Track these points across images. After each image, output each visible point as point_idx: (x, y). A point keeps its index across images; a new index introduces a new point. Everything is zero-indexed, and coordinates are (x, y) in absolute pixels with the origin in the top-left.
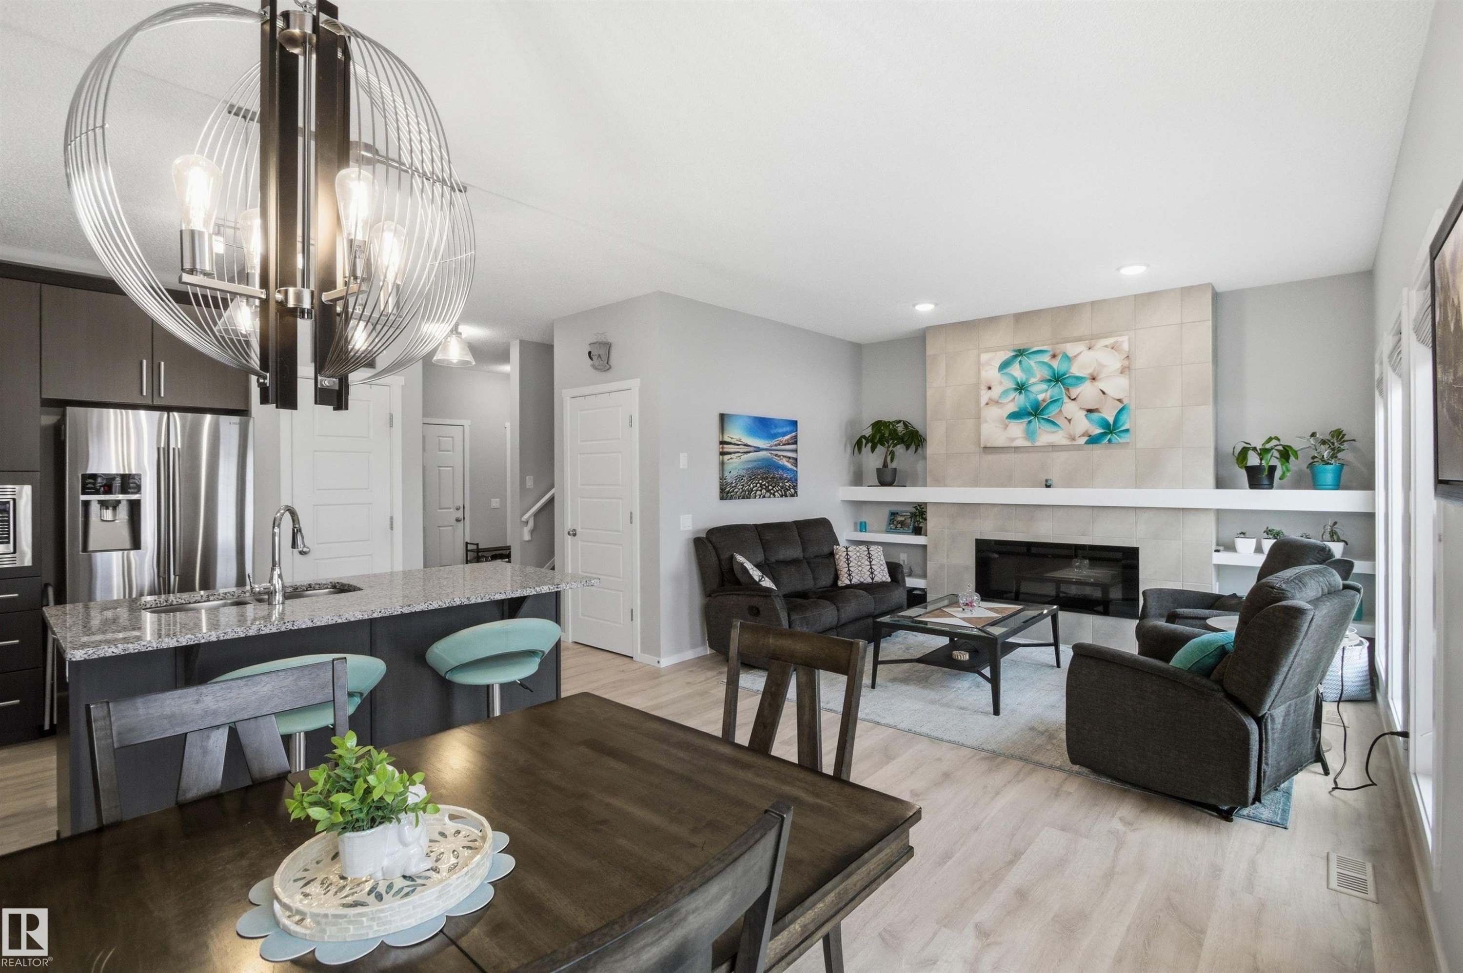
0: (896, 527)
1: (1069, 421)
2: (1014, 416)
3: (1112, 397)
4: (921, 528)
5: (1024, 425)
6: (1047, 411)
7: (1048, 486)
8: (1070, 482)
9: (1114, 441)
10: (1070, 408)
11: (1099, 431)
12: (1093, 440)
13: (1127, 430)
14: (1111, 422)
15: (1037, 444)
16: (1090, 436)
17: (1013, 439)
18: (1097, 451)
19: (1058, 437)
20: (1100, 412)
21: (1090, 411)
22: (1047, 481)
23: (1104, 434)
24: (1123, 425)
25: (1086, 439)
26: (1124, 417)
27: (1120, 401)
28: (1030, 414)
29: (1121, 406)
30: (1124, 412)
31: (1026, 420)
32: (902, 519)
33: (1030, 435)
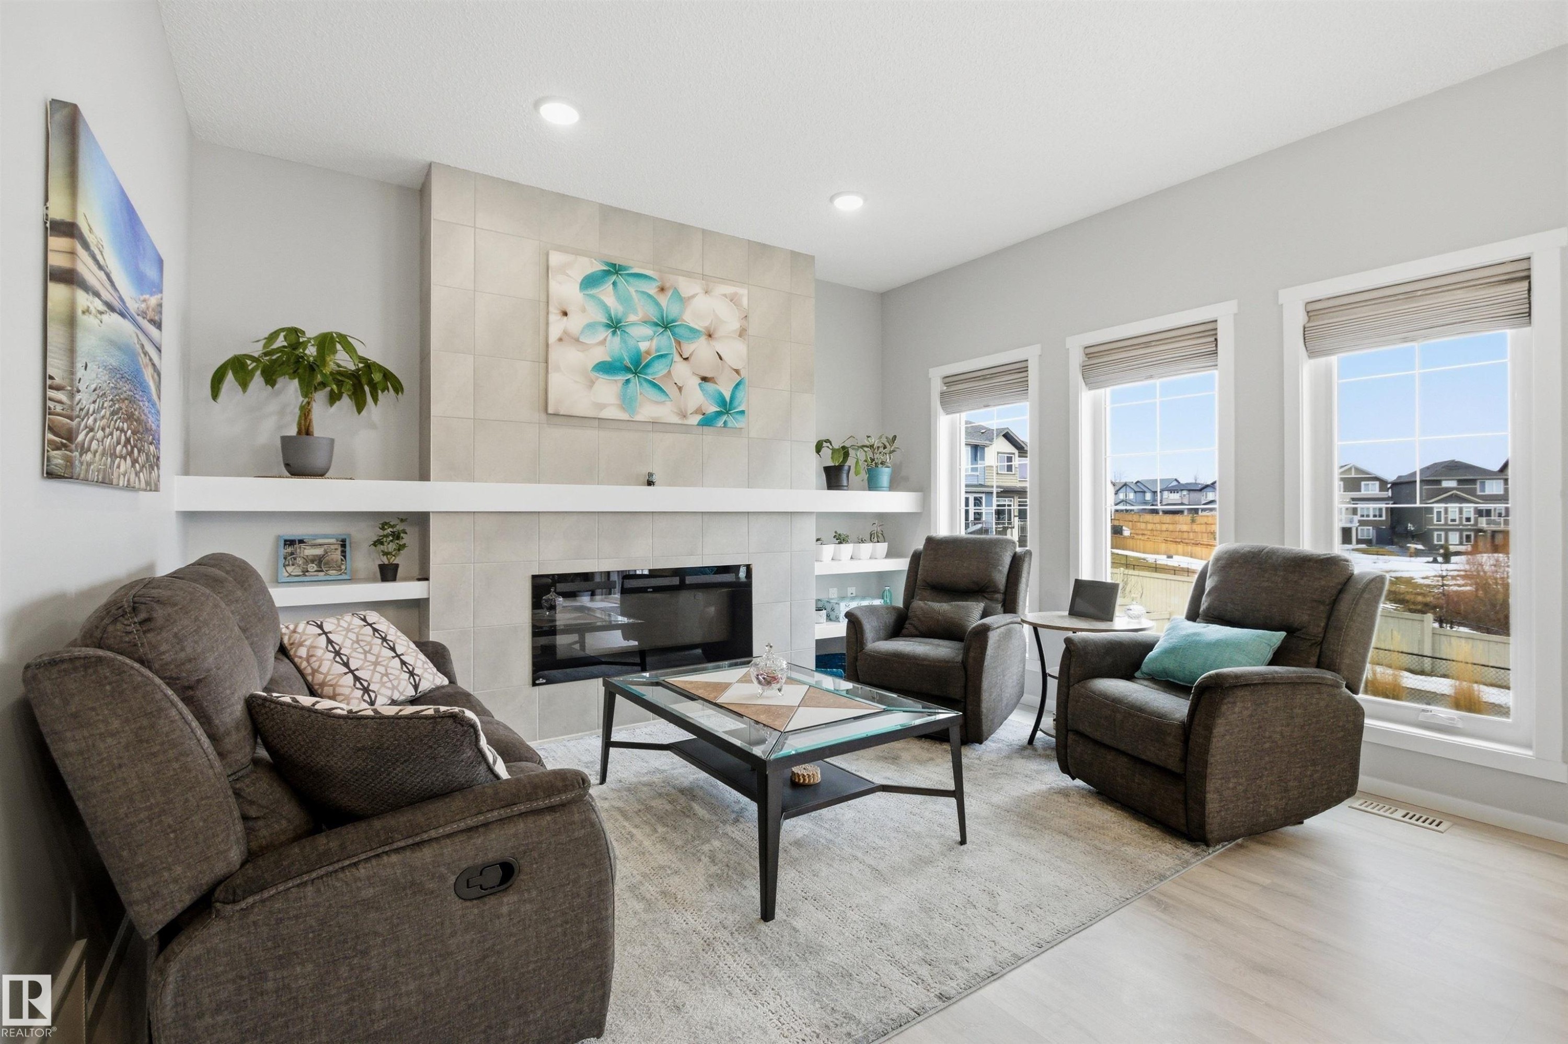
0: (305, 572)
1: (680, 389)
2: (606, 368)
3: (730, 366)
5: (620, 384)
6: (650, 371)
7: (650, 483)
8: (677, 479)
9: (730, 425)
10: (682, 371)
11: (713, 409)
12: (708, 421)
13: (742, 412)
14: (728, 399)
15: (638, 418)
16: (704, 414)
17: (602, 406)
18: (709, 436)
19: (665, 412)
20: (716, 384)
21: (704, 379)
22: (650, 475)
23: (719, 414)
24: (739, 405)
25: (699, 417)
26: (740, 394)
27: (737, 371)
28: (627, 369)
29: (739, 379)
30: (741, 387)
31: (622, 377)
32: (319, 551)
33: (626, 402)
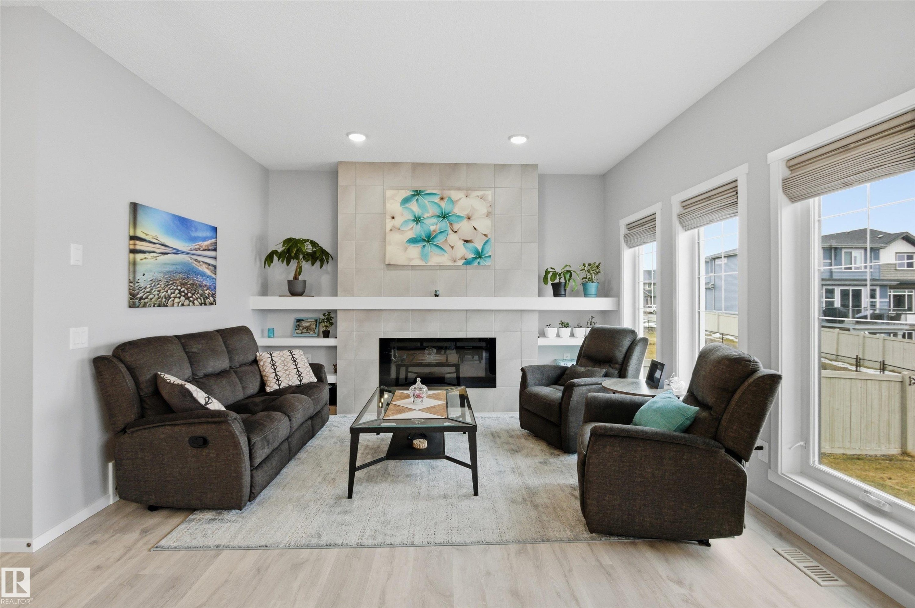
0: (302, 332)
1: (452, 247)
2: (413, 241)
3: (481, 233)
4: (329, 331)
5: (420, 248)
6: (435, 240)
7: (436, 296)
8: (453, 293)
9: (481, 264)
10: (453, 238)
11: (472, 256)
12: (468, 263)
13: (490, 256)
14: (480, 250)
15: (429, 264)
16: (466, 259)
17: (411, 259)
18: (470, 271)
19: (444, 259)
20: (473, 243)
21: (466, 241)
22: (436, 291)
23: (475, 258)
24: (487, 253)
25: (463, 261)
26: (488, 247)
27: (485, 235)
28: (424, 240)
29: (487, 239)
30: (488, 243)
31: (421, 244)
32: (308, 324)
33: (424, 256)
